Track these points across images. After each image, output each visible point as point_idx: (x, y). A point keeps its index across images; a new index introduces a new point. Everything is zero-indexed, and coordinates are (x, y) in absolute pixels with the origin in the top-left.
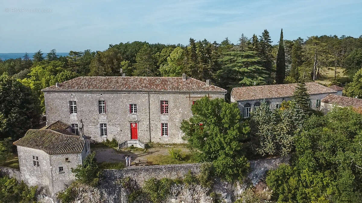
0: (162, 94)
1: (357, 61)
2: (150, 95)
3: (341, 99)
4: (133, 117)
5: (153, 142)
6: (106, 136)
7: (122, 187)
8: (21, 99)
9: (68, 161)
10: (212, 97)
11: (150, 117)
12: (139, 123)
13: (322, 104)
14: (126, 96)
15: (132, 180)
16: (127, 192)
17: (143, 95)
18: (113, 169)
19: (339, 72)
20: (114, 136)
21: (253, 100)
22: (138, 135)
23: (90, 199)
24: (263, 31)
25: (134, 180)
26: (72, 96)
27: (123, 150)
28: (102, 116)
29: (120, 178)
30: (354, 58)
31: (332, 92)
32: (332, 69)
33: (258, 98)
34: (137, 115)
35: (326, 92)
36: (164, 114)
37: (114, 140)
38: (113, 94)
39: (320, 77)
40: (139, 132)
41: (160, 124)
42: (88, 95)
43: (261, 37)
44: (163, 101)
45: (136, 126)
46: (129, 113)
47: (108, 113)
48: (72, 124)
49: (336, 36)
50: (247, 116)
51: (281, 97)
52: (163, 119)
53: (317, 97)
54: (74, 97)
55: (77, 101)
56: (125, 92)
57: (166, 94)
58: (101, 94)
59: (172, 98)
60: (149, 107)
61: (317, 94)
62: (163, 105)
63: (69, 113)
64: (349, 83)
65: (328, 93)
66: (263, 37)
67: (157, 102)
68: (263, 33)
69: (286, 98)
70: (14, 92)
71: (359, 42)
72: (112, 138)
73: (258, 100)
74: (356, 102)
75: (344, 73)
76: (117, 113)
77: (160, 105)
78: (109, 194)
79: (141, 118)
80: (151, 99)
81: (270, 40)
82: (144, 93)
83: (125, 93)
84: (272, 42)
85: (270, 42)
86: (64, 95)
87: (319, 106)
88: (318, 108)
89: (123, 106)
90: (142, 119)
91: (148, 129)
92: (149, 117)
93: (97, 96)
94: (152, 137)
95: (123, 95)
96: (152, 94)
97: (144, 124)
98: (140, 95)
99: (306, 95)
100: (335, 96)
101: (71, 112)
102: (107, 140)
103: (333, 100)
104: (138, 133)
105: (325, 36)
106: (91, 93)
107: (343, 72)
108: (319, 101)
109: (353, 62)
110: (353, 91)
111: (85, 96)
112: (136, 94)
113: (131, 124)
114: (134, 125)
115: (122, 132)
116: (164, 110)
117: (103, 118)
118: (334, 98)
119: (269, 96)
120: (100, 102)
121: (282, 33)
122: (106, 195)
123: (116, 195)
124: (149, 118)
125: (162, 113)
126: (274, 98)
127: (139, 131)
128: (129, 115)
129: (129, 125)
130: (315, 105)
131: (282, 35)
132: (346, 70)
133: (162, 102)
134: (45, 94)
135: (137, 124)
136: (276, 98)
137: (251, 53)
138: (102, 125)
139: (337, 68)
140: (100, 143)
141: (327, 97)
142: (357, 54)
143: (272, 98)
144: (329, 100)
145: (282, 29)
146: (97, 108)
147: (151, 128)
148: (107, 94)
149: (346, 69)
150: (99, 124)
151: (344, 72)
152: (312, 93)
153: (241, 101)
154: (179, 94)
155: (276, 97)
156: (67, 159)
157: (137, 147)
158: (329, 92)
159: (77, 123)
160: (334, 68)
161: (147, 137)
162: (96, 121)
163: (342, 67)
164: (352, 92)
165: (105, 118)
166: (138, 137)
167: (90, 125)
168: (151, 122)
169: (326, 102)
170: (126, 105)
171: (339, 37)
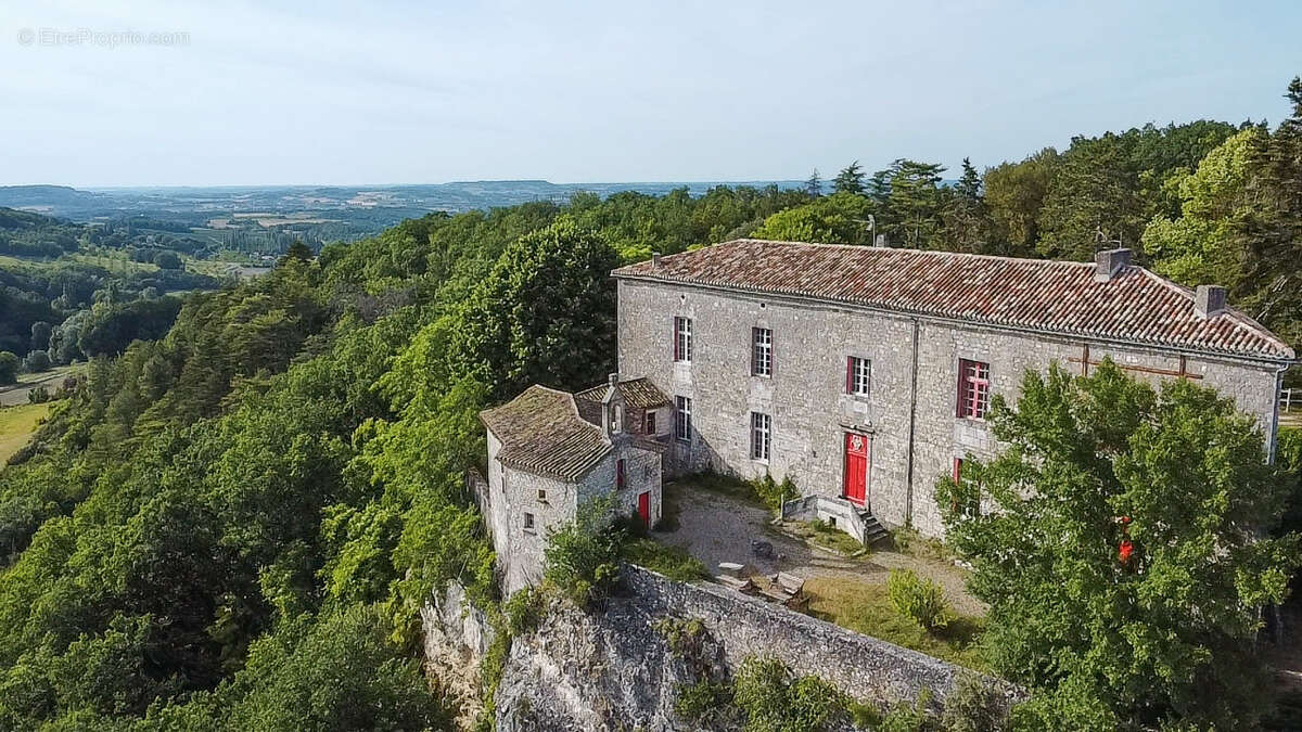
0: (968, 329)
2: (921, 328)
4: (856, 408)
5: (917, 532)
6: (766, 462)
7: (669, 650)
8: (587, 295)
9: (542, 500)
10: (1202, 377)
11: (916, 424)
12: (875, 436)
14: (837, 321)
15: (710, 639)
16: (680, 674)
17: (896, 325)
18: (657, 574)
20: (791, 467)
22: (867, 487)
23: (568, 645)
25: (719, 639)
26: (683, 301)
27: (791, 526)
28: (761, 387)
29: (675, 613)
34: (870, 406)
36: (971, 423)
37: (789, 486)
38: (798, 307)
40: (873, 474)
41: (951, 461)
42: (725, 302)
44: (974, 363)
45: (863, 447)
46: (844, 389)
47: (779, 377)
48: (679, 397)
52: (963, 442)
54: (687, 306)
55: (694, 319)
56: (835, 307)
57: (982, 332)
58: (763, 305)
59: (1005, 355)
60: (914, 380)
62: (972, 379)
63: (673, 359)
67: (944, 361)
70: (573, 272)
72: (783, 476)
76: (805, 384)
77: (957, 379)
78: (624, 652)
79: (882, 419)
80: (924, 346)
82: (899, 319)
83: (837, 311)
86: (664, 293)
89: (828, 359)
90: (887, 426)
91: (904, 470)
92: (912, 422)
93: (752, 312)
94: (916, 506)
95: (830, 315)
96: (928, 324)
97: (890, 446)
98: (887, 322)
101: (679, 356)
102: (769, 477)
104: (867, 478)
106: (733, 298)
111: (716, 304)
112: (872, 316)
113: (848, 436)
114: (857, 442)
115: (817, 461)
116: (971, 404)
117: (760, 395)
120: (758, 333)
122: (612, 653)
123: (644, 668)
124: (912, 427)
125: (962, 412)
127: (871, 473)
128: (844, 397)
129: (840, 437)
133: (966, 366)
134: (620, 284)
135: (869, 441)
138: (756, 416)
140: (746, 484)
146: (747, 354)
147: (916, 469)
148: (781, 305)
150: (749, 414)
154: (1040, 339)
156: (542, 494)
157: (846, 533)
159: (691, 396)
161: (897, 503)
162: (740, 399)
165: (769, 395)
166: (867, 493)
167: (722, 411)
168: (919, 444)
170: (837, 357)
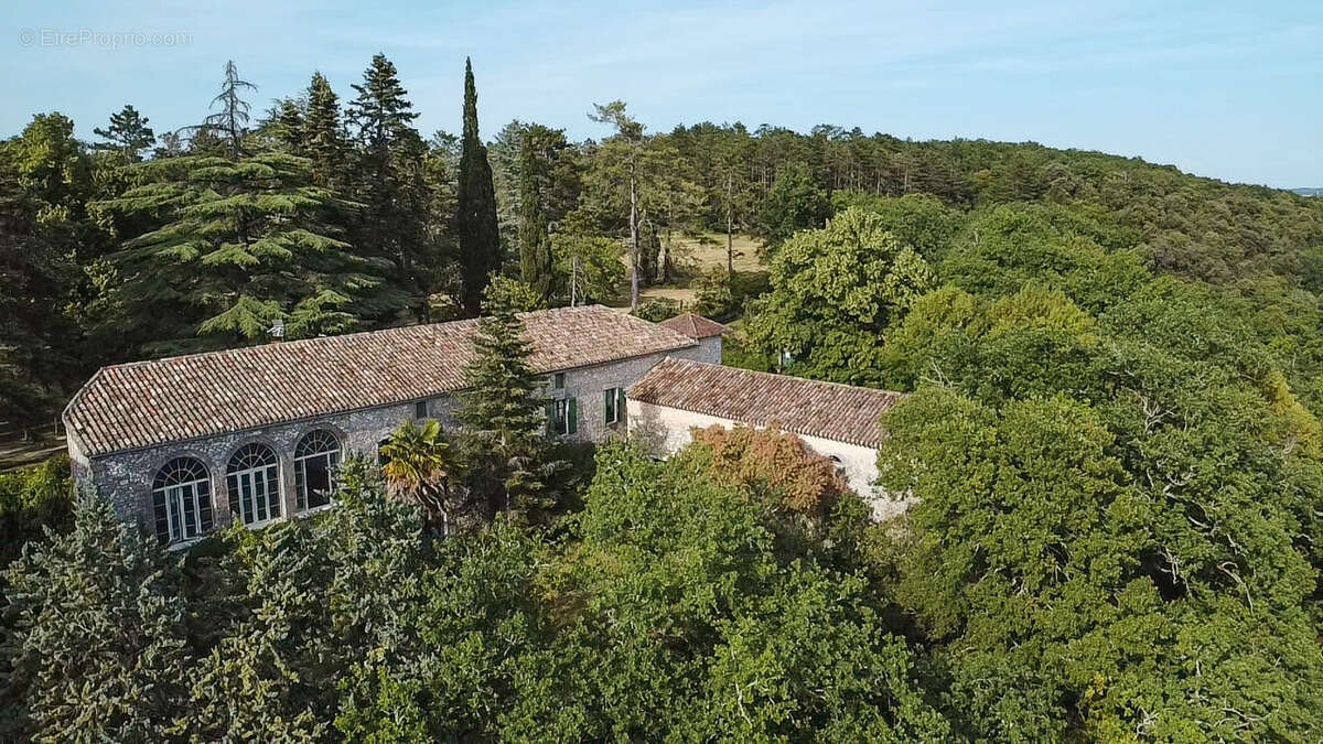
1: (799, 208)
3: (709, 380)
13: (634, 407)
19: (740, 254)
21: (221, 435)
24: (368, 64)
30: (786, 199)
31: (675, 344)
32: (713, 242)
33: (252, 419)
35: (650, 349)
39: (677, 274)
43: (361, 90)
49: (740, 127)
50: (191, 532)
51: (402, 395)
53: (605, 379)
61: (603, 364)
64: (758, 298)
65: (657, 353)
66: (369, 92)
68: (371, 72)
69: (438, 403)
71: (810, 147)
73: (256, 428)
74: (769, 391)
75: (761, 258)
81: (408, 105)
84: (417, 116)
85: (408, 117)
87: (619, 420)
88: (614, 427)
99: (528, 379)
100: (688, 363)
103: (676, 389)
105: (708, 126)
107: (758, 252)
108: (616, 397)
109: (785, 213)
110: (771, 334)
118: (681, 377)
119: (334, 396)
121: (470, 78)
126: (360, 410)
130: (601, 414)
131: (473, 88)
132: (765, 246)
136: (372, 408)
137: (267, 164)
139: (733, 236)
141: (654, 370)
142: (795, 184)
143: (345, 413)
144: (660, 387)
145: (468, 62)
149: (763, 240)
151: (761, 254)
152: (579, 360)
153: (123, 452)
155: (374, 398)
158: (664, 346)
160: (723, 238)
163: (754, 236)
164: (767, 338)
169: (648, 397)
171: (751, 129)
